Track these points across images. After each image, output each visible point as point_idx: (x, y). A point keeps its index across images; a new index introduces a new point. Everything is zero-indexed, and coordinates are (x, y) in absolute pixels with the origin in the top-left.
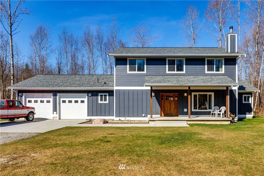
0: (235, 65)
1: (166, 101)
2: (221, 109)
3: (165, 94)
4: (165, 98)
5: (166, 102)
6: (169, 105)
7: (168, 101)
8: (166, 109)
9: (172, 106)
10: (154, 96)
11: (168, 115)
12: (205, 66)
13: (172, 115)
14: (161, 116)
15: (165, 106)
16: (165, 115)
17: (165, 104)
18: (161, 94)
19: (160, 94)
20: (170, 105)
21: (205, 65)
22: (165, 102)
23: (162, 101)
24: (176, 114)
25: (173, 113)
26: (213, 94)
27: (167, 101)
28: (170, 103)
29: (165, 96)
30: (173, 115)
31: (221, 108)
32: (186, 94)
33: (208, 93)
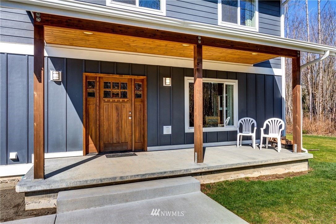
0: (279, 15)
1: (106, 99)
2: (267, 126)
3: (100, 77)
4: (103, 90)
5: (104, 105)
6: (115, 114)
7: (111, 100)
8: (105, 129)
9: (124, 117)
10: (58, 83)
11: (110, 149)
12: (217, 6)
13: (125, 148)
14: (87, 153)
15: (102, 118)
16: (102, 150)
17: (102, 111)
18: (87, 77)
19: (85, 74)
20: (119, 115)
21: (217, 3)
22: (102, 105)
23: (91, 99)
24: (139, 145)
25: (129, 140)
26: (234, 83)
27: (108, 101)
28: (117, 109)
29: (102, 84)
30: (129, 148)
31: (266, 122)
32: (168, 82)
33: (226, 82)
